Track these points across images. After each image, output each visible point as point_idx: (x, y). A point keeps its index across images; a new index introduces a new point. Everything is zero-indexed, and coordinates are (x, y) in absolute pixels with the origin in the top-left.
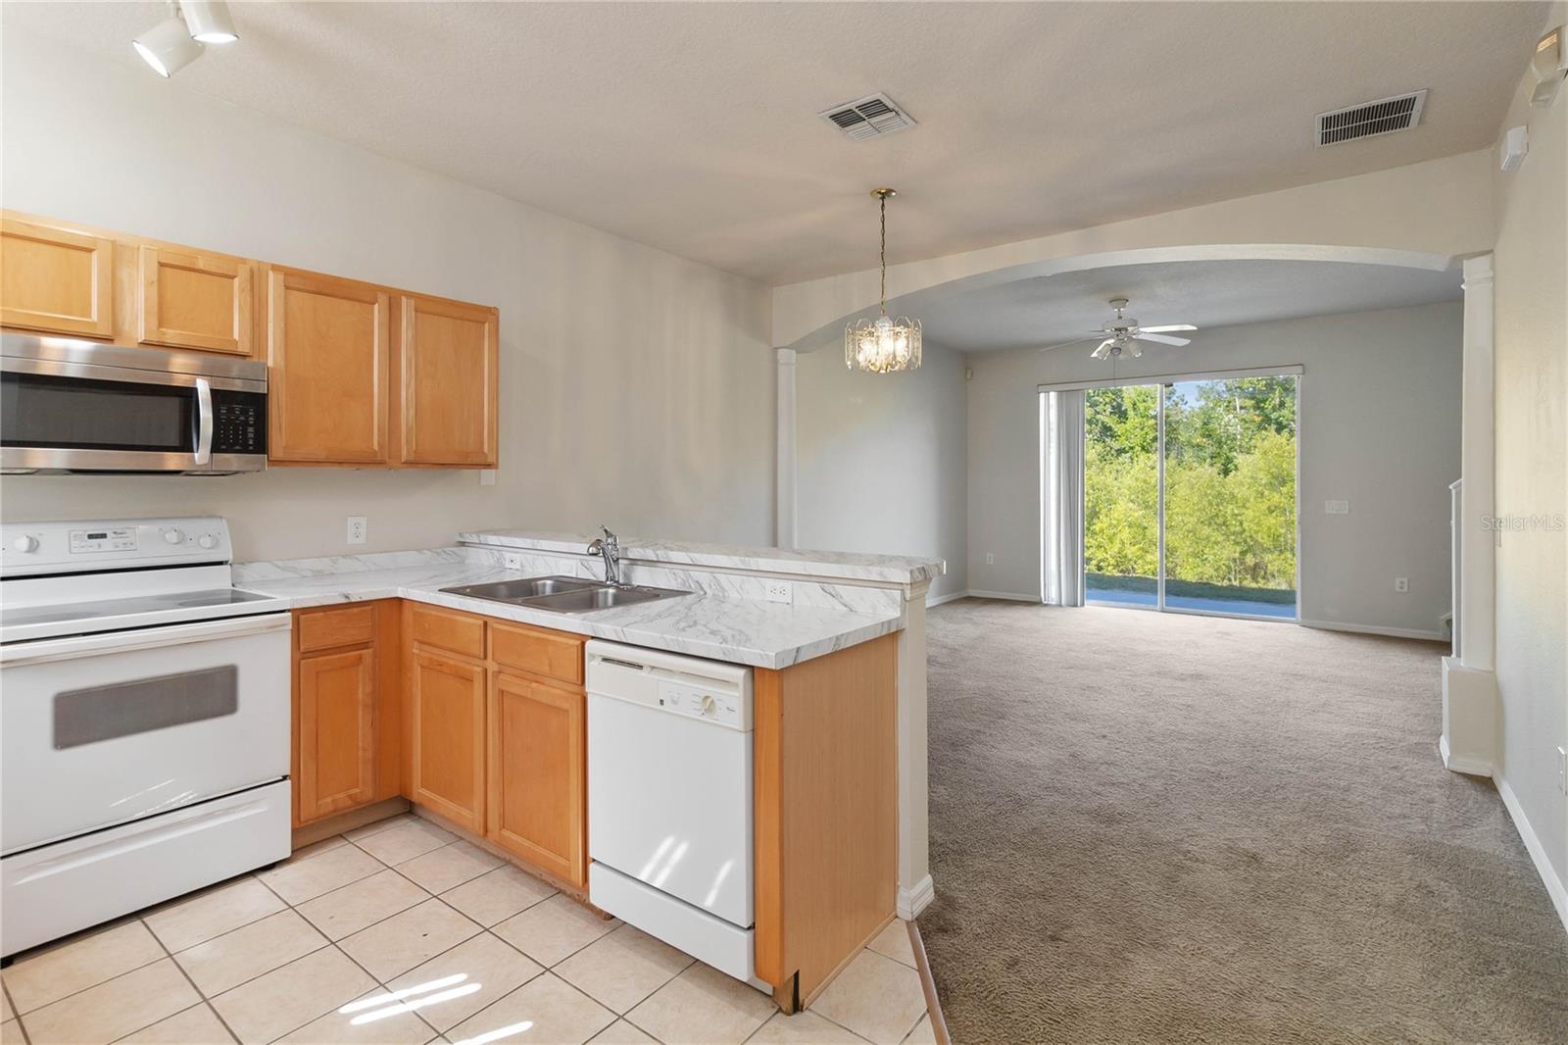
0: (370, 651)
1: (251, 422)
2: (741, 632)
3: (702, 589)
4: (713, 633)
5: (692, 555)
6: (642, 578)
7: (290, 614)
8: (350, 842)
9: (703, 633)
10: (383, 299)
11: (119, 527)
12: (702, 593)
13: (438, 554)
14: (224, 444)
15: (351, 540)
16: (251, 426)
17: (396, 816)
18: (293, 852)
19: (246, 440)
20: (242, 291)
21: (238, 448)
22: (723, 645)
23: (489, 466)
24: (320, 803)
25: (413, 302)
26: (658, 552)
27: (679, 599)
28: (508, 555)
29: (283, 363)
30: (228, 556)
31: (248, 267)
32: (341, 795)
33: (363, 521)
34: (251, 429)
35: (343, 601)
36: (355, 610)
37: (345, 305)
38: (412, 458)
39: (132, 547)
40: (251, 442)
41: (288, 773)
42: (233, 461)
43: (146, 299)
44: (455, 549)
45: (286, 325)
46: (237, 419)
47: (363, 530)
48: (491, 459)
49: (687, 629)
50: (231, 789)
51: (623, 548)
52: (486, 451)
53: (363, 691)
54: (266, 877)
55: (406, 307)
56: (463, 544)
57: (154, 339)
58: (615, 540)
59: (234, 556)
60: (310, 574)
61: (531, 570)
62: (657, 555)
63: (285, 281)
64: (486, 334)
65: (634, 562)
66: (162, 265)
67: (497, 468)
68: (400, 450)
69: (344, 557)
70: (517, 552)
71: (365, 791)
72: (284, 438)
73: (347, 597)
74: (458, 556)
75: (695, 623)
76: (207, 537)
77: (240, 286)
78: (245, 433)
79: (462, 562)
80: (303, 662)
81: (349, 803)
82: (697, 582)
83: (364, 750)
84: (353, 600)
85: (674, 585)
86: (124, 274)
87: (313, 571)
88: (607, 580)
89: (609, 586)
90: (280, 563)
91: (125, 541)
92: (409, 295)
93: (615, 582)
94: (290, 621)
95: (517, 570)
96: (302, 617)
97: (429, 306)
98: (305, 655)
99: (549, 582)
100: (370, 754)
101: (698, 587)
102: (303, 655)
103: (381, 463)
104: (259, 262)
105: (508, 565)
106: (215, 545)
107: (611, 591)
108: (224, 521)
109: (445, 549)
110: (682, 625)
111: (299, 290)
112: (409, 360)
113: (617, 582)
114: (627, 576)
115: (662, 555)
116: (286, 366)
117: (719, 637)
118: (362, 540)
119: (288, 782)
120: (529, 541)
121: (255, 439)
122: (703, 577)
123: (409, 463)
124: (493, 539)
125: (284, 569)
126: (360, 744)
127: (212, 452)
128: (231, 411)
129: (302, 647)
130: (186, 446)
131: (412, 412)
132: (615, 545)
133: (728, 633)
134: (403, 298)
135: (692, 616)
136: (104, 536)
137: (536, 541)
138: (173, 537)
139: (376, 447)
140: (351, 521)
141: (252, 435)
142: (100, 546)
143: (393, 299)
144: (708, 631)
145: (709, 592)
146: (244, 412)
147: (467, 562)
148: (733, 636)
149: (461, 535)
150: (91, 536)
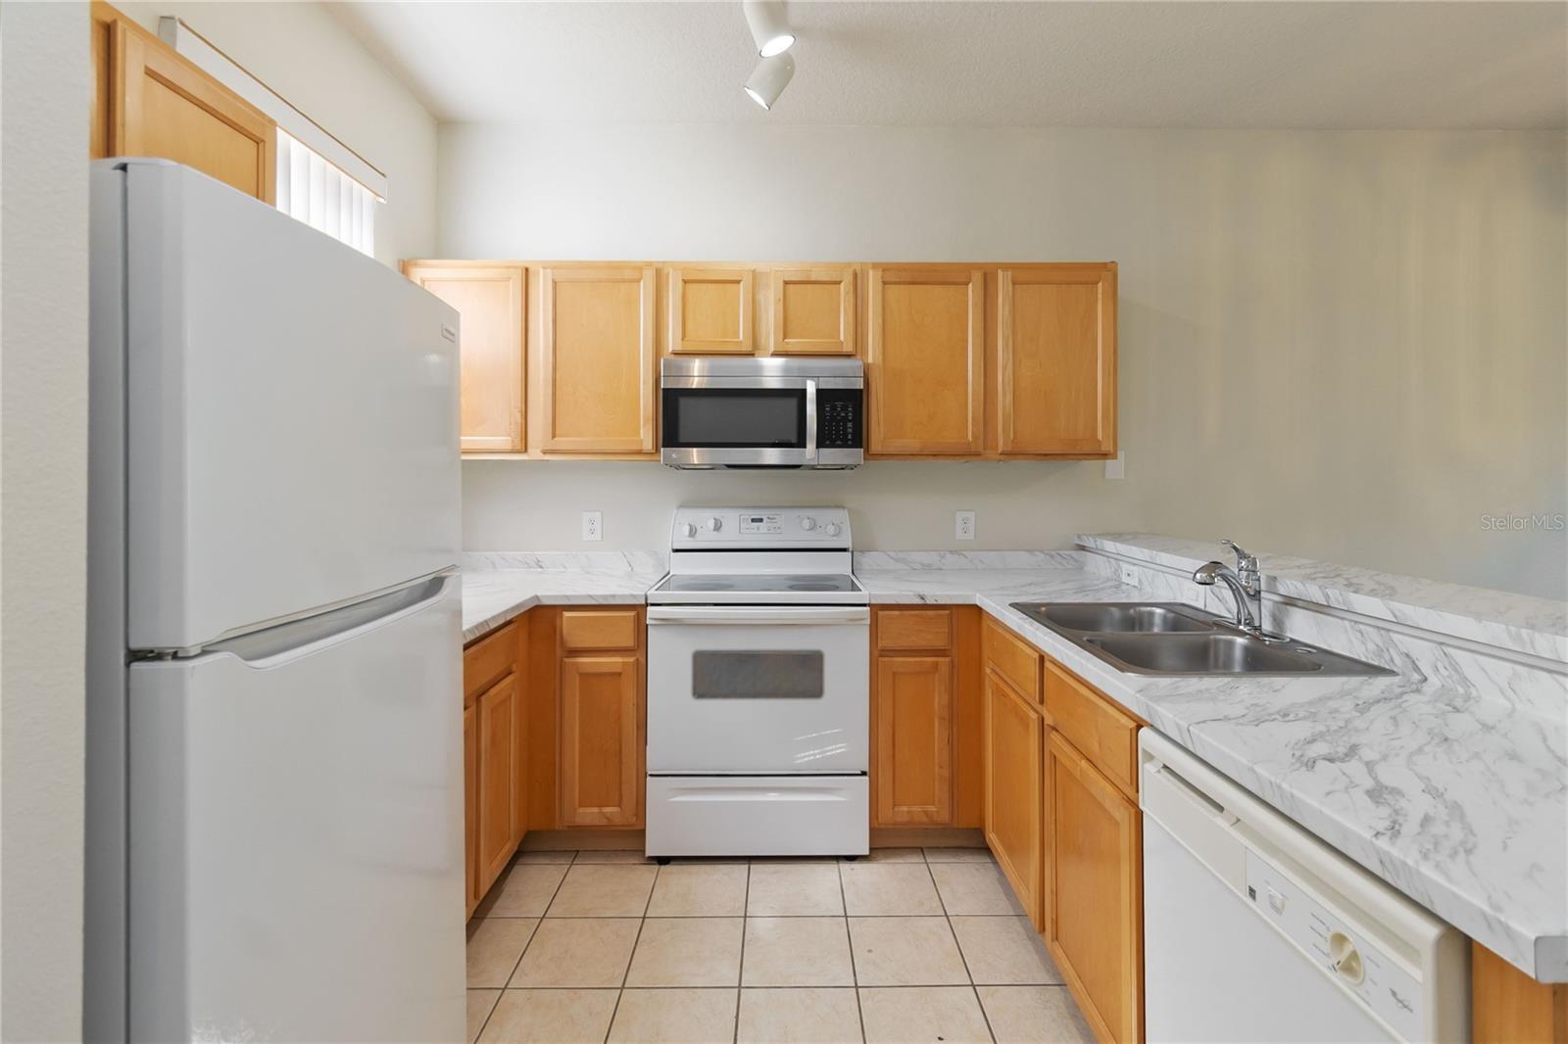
0: (947, 659)
1: (850, 418)
2: (1457, 810)
3: (1417, 669)
4: (1377, 793)
5: (1396, 605)
6: (1302, 628)
7: (868, 608)
8: (926, 862)
9: (1352, 785)
10: (977, 276)
11: (771, 513)
12: (1416, 677)
13: (1052, 556)
14: (828, 439)
15: (960, 535)
16: (850, 421)
17: (973, 848)
18: (871, 849)
19: (846, 434)
20: (847, 294)
21: (839, 442)
22: (1383, 843)
23: (1105, 456)
24: (896, 809)
25: (1010, 273)
26: (1329, 591)
27: (1354, 681)
28: (1126, 567)
29: (881, 358)
30: (848, 544)
31: (851, 271)
32: (916, 809)
33: (971, 515)
34: (850, 425)
35: (920, 602)
36: (931, 613)
37: (938, 289)
38: (1009, 449)
39: (779, 531)
40: (850, 437)
41: (867, 769)
42: (833, 455)
43: (775, 315)
44: (1074, 554)
45: (884, 320)
46: (838, 415)
47: (971, 525)
48: (1106, 447)
49: (1322, 765)
50: (818, 770)
51: (1268, 577)
52: (1100, 437)
53: (939, 700)
54: (845, 866)
55: (1003, 280)
56: (1082, 548)
57: (781, 349)
58: (1255, 564)
59: (853, 544)
60: (920, 566)
61: (1150, 590)
62: (1327, 597)
63: (882, 277)
64: (1100, 296)
65: (1290, 602)
66: (786, 283)
67: (1116, 458)
68: (996, 440)
69: (951, 552)
70: (1134, 564)
71: (938, 810)
72: (882, 430)
73: (922, 598)
74: (1075, 560)
75: (1353, 750)
76: (834, 527)
77: (845, 289)
78: (845, 428)
79: (1081, 568)
80: (881, 659)
81: (925, 819)
82: (1407, 655)
83: (941, 767)
84: (928, 602)
85: (1359, 652)
86: (761, 297)
87: (922, 565)
88: (1239, 622)
89: (1242, 634)
90: (893, 554)
91: (774, 525)
92: (1006, 267)
93: (1256, 629)
94: (868, 615)
95: (1134, 586)
96: (880, 613)
97: (1027, 275)
98: (883, 653)
99: (1158, 611)
100: (946, 773)
101: (1410, 666)
102: (879, 654)
103: (977, 454)
104: (862, 263)
105: (1125, 579)
106: (837, 534)
107: (1240, 641)
108: (846, 511)
109: (1061, 552)
110: (1320, 748)
111: (895, 283)
112: (1006, 340)
113: (1258, 628)
114: (1277, 621)
115: (1335, 595)
116: (884, 360)
117: (1385, 811)
118: (970, 536)
119: (866, 778)
120: (1146, 551)
121: (853, 434)
122: (1424, 653)
123: (1010, 454)
124: (1109, 546)
125: (897, 560)
126: (936, 761)
127: (818, 447)
128: (834, 408)
129: (880, 645)
130: (801, 443)
131: (1009, 397)
132: (1254, 572)
133: (1417, 805)
134: (999, 271)
135: (1357, 730)
136: (761, 520)
137: (1155, 552)
138: (806, 523)
139: (970, 438)
140: (960, 516)
141: (850, 430)
142: (758, 529)
143: (988, 275)
144: (1369, 783)
145: (1433, 680)
146: (844, 408)
147: (1086, 569)
148: (1426, 820)
149: (1079, 537)
150: (753, 520)
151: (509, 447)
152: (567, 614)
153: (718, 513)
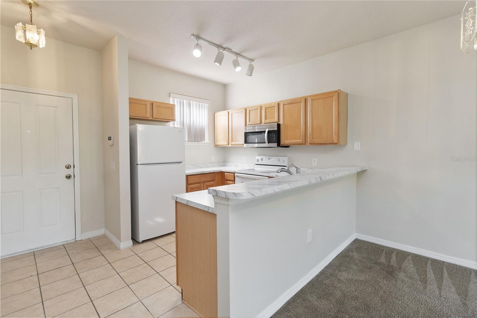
1: (275, 137)
10: (303, 100)
14: (270, 141)
15: (313, 164)
21: (272, 142)
23: (335, 144)
25: (311, 98)
29: (283, 122)
31: (278, 103)
33: (316, 159)
38: (311, 142)
40: (274, 141)
43: (264, 115)
45: (284, 113)
46: (273, 136)
47: (316, 162)
52: (334, 139)
55: (309, 100)
57: (265, 122)
63: (283, 104)
64: (334, 100)
66: (266, 108)
68: (308, 140)
69: (310, 168)
76: (283, 160)
77: (276, 108)
78: (274, 139)
86: (262, 112)
92: (310, 96)
97: (316, 98)
103: (304, 144)
104: (280, 101)
106: (284, 162)
108: (287, 157)
111: (286, 105)
112: (310, 115)
118: (316, 165)
123: (311, 144)
127: (268, 143)
134: (308, 98)
136: (270, 159)
138: (278, 160)
139: (302, 140)
140: (313, 159)
142: (269, 161)
143: (306, 99)
150: (269, 159)
151: (226, 144)
152: (225, 173)
153: (262, 157)
